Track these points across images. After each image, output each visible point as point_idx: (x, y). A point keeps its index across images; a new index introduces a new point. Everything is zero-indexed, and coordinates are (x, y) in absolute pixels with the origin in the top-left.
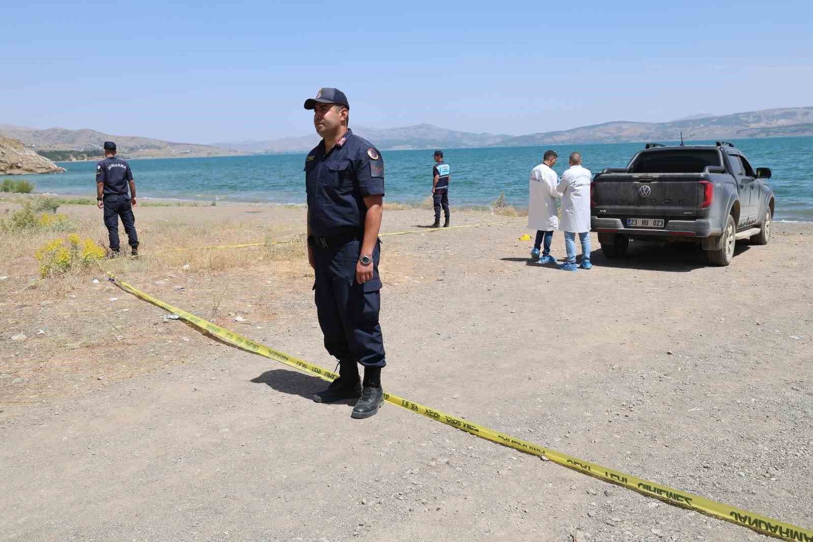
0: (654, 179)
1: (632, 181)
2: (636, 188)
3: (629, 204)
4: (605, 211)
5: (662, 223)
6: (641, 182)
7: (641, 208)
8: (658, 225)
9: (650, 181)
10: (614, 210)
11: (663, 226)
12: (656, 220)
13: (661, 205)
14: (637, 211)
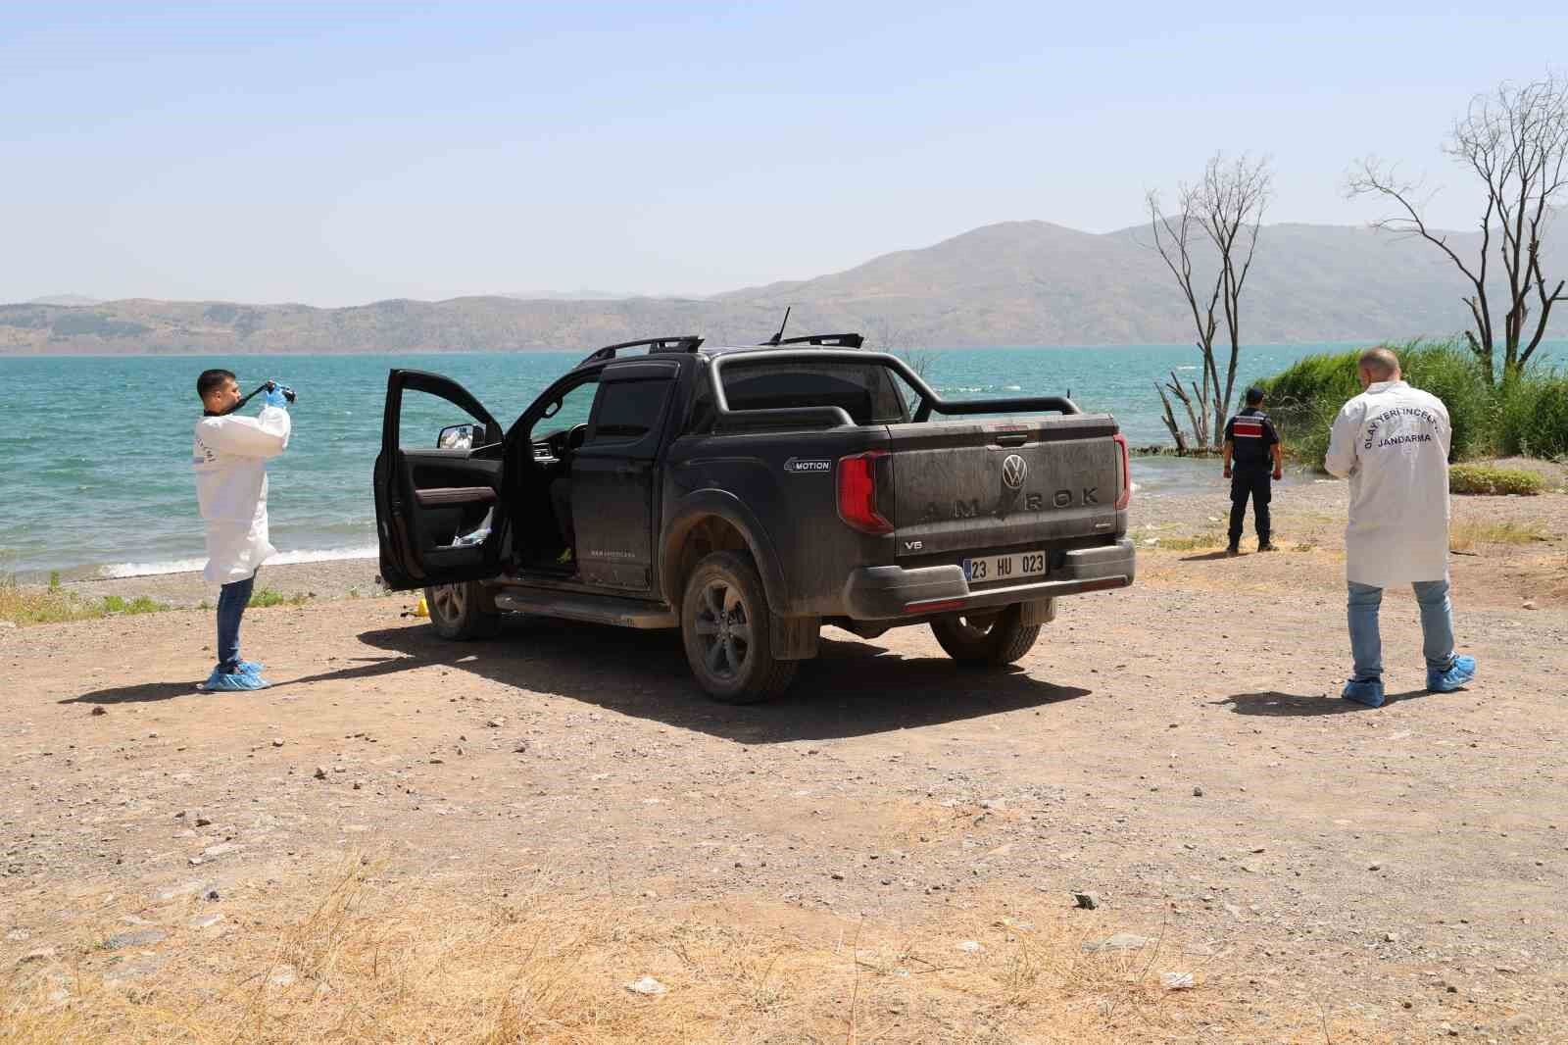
0: (1032, 435)
1: (982, 444)
2: (994, 463)
3: (981, 514)
4: (918, 544)
5: (1041, 563)
6: (1003, 444)
7: (1010, 522)
8: (1031, 570)
9: (1020, 443)
10: (941, 539)
11: (1043, 571)
12: (1029, 555)
13: (1050, 508)
14: (998, 534)
